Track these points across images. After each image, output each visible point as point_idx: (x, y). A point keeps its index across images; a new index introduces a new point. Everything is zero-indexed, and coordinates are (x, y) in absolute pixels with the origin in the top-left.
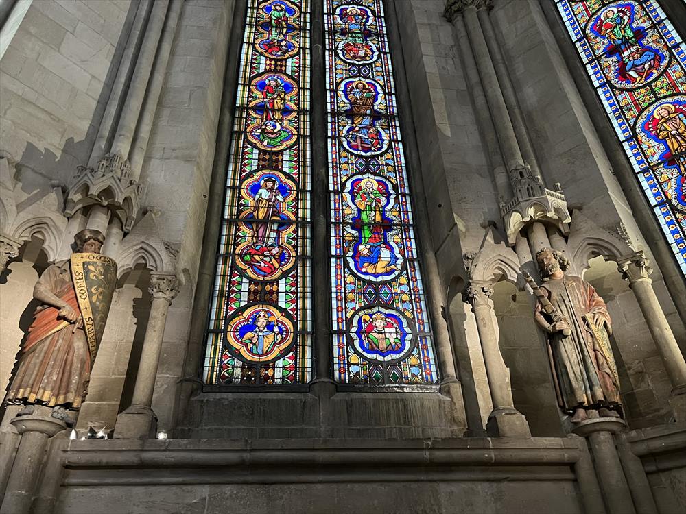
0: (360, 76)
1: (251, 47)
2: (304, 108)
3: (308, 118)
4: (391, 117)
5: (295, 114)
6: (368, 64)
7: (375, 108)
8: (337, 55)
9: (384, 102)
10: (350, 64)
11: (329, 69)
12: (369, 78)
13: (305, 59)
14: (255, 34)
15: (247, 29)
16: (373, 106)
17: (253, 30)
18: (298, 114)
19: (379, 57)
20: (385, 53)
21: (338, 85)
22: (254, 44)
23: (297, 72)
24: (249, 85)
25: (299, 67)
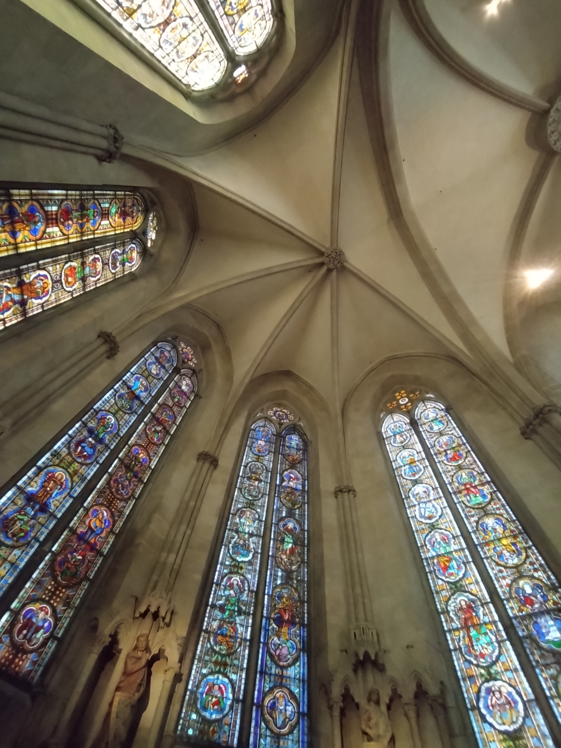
0: (53, 283)
1: (64, 197)
2: (19, 248)
3: (11, 253)
4: (24, 313)
5: (12, 241)
6: (62, 286)
7: (30, 301)
8: (66, 263)
9: (35, 304)
10: (61, 274)
11: (56, 260)
12: (52, 289)
13: (61, 240)
14: (75, 199)
15: (78, 192)
16: (31, 298)
17: (78, 197)
18: (13, 244)
19: (69, 292)
20: (72, 295)
21: (44, 269)
22: (67, 199)
23: (49, 236)
24: (32, 199)
25: (53, 237)
